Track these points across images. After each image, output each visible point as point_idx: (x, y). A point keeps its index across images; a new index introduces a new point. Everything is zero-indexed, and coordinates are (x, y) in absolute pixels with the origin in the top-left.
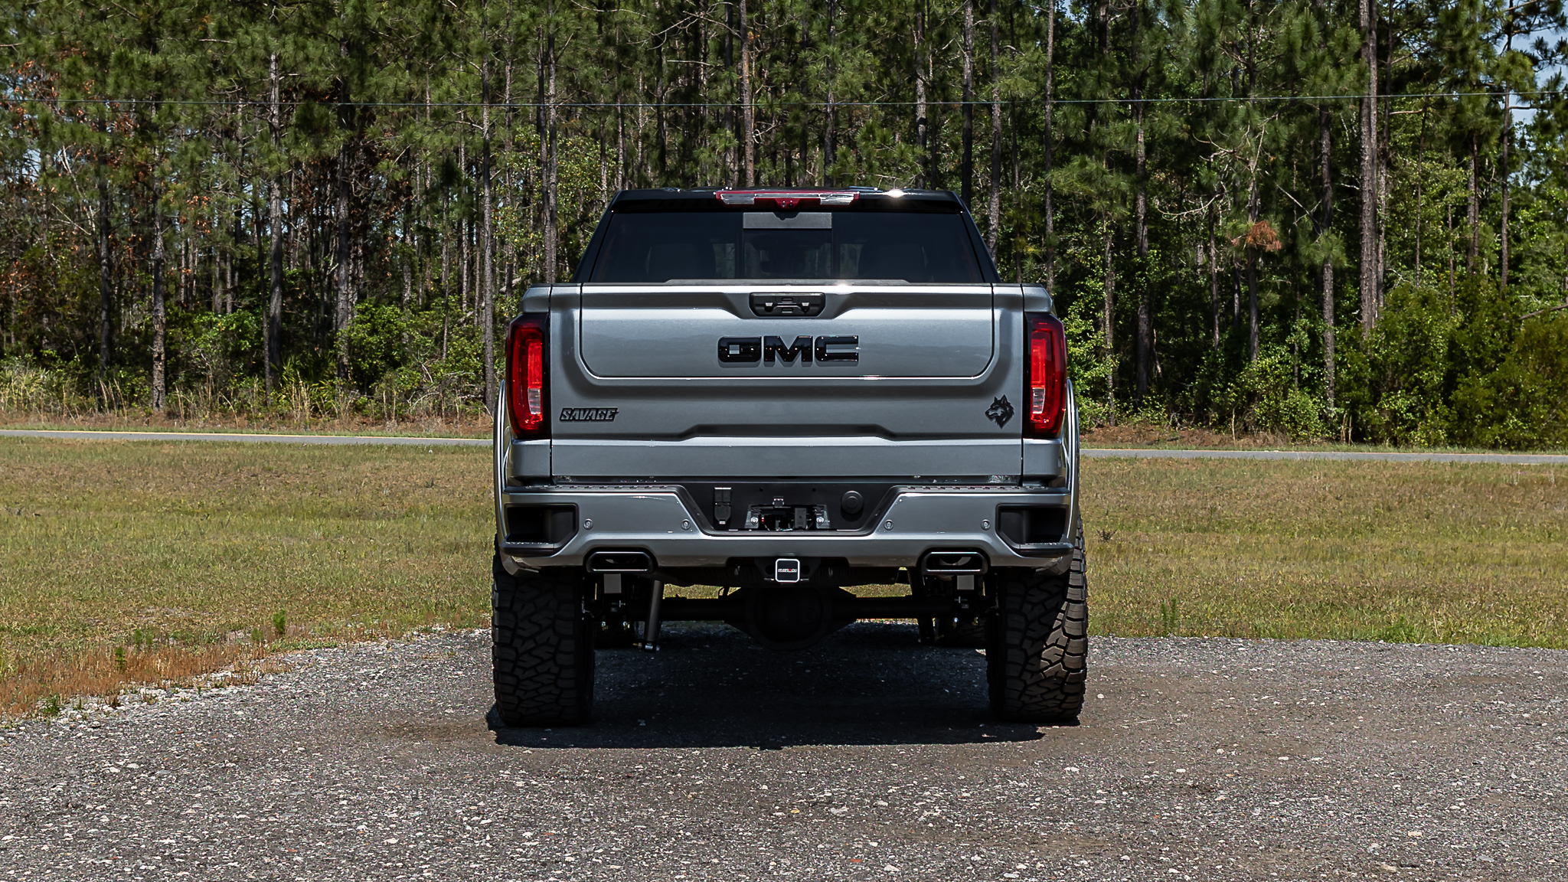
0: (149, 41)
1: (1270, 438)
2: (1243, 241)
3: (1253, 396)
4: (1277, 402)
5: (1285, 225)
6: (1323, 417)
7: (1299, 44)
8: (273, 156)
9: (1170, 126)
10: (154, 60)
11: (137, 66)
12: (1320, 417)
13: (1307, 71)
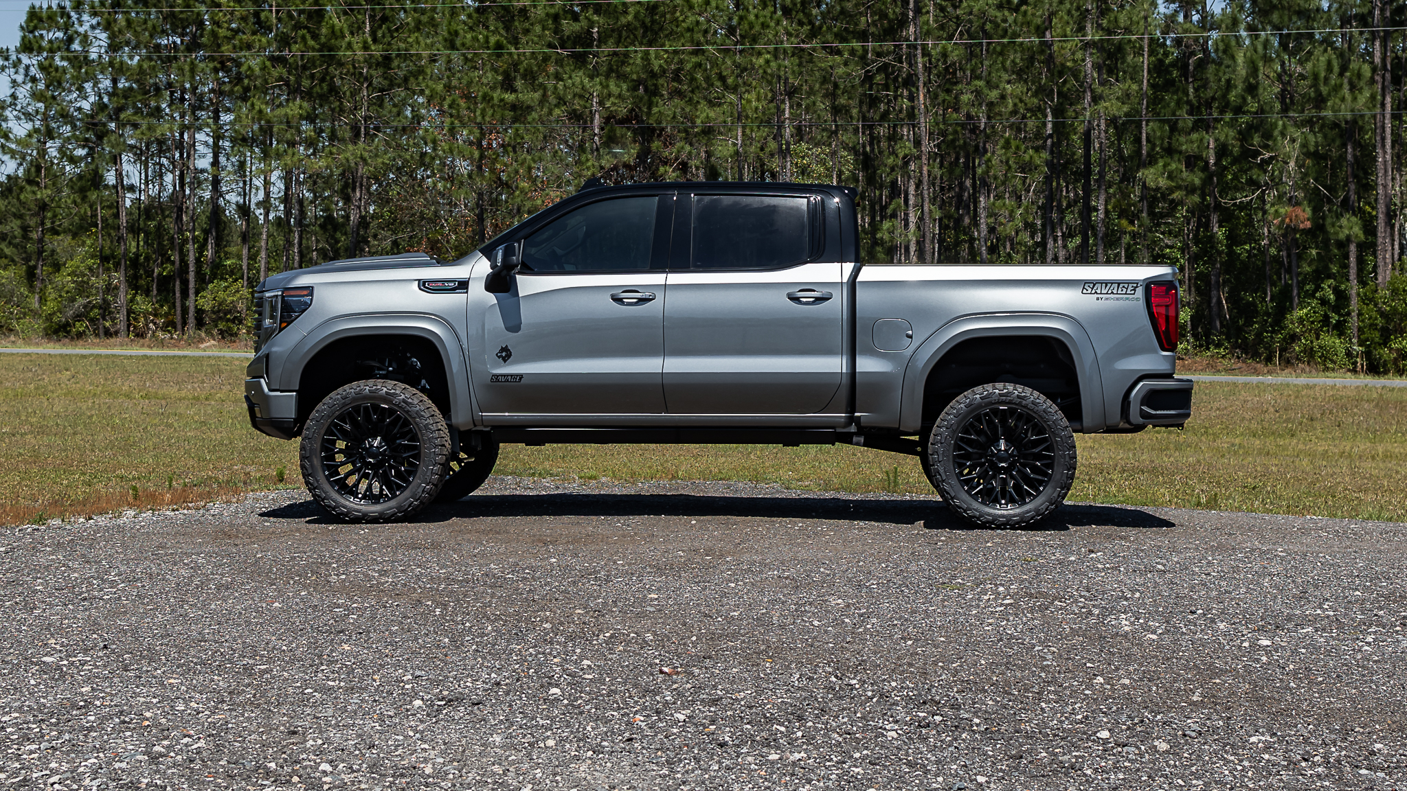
0: (508, 85)
1: (1307, 369)
2: (1283, 221)
3: (1294, 338)
4: (1312, 342)
5: (1316, 210)
6: (1349, 354)
7: (1323, 74)
8: (589, 164)
9: (1227, 136)
10: (509, 97)
11: (496, 101)
12: (1346, 354)
13: (1329, 95)
